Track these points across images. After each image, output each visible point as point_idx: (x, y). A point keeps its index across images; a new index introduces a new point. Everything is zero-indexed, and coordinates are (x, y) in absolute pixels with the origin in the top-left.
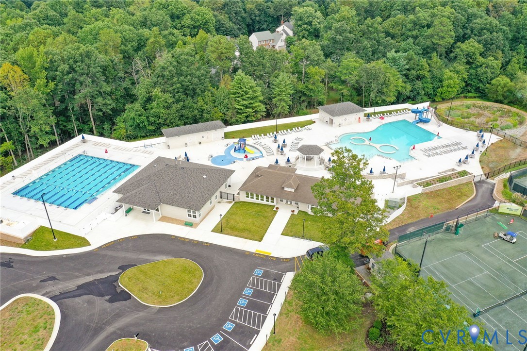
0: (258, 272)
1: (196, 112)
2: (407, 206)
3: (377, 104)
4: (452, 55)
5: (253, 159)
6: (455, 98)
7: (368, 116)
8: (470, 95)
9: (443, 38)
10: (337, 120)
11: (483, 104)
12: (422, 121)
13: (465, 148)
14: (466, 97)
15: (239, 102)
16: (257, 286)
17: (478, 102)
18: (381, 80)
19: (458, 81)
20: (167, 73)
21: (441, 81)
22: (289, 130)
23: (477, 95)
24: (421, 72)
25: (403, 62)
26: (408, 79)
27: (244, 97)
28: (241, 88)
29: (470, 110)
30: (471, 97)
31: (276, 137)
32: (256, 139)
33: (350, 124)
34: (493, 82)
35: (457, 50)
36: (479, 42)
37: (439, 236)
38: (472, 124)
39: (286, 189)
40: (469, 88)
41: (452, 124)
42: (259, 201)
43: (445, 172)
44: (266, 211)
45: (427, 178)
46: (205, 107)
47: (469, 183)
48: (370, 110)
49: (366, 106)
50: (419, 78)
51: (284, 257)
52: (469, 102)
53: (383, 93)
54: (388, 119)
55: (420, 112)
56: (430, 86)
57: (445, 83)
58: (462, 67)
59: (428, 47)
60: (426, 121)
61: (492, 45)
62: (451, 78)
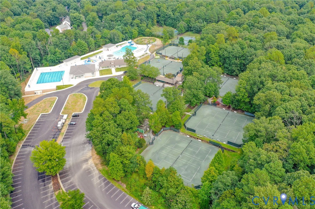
1: (69, 54)
3: (118, 43)
4: (132, 24)
6: (137, 37)
7: (117, 46)
9: (129, 20)
10: (109, 49)
11: (145, 38)
12: (132, 45)
13: (144, 49)
14: (140, 36)
15: (81, 48)
18: (117, 35)
19: (137, 32)
20: (58, 43)
23: (143, 35)
24: (126, 31)
25: (121, 29)
26: (123, 34)
27: (83, 47)
28: (81, 44)
29: (143, 40)
30: (141, 36)
33: (113, 49)
34: (146, 31)
35: (134, 23)
36: (138, 20)
38: (144, 43)
39: (112, 63)
40: (140, 34)
41: (139, 44)
42: (106, 69)
43: (143, 54)
44: (109, 70)
46: (71, 52)
47: (148, 55)
48: (117, 44)
49: (116, 44)
50: (126, 33)
52: (141, 38)
53: (118, 39)
54: (123, 46)
55: (130, 42)
56: (130, 35)
57: (134, 33)
58: (136, 28)
59: (125, 23)
61: (142, 20)
62: (135, 32)
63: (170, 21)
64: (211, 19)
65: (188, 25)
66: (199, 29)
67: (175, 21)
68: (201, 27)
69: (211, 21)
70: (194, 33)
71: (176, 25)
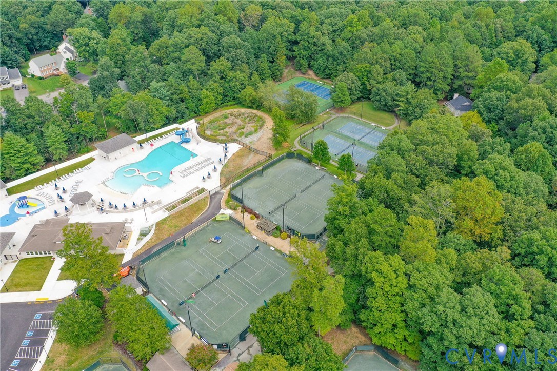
0: (38, 316)
2: (155, 230)
5: (36, 213)
7: (140, 143)
8: (229, 103)
10: (112, 155)
11: (238, 111)
12: (185, 141)
13: (208, 166)
14: (227, 106)
15: (14, 160)
16: (37, 328)
17: (235, 110)
21: (200, 100)
22: (70, 173)
23: (234, 103)
24: (182, 96)
25: (163, 91)
26: (173, 101)
27: (18, 156)
28: (13, 148)
29: (227, 119)
30: (231, 105)
31: (56, 186)
32: (39, 190)
33: (125, 156)
36: (227, 59)
37: (173, 250)
39: (57, 243)
40: (228, 98)
42: (39, 255)
43: (191, 191)
44: (45, 263)
45: (175, 201)
47: (206, 198)
50: (181, 100)
51: (58, 299)
52: (228, 111)
54: (158, 143)
55: (186, 131)
56: (193, 105)
57: (204, 101)
58: (216, 84)
59: (185, 71)
60: (188, 141)
61: (238, 60)
62: (207, 97)
63: (321, 61)
64: (432, 73)
65: (363, 84)
66: (391, 103)
67: (335, 63)
68: (397, 95)
69: (433, 78)
70: (375, 109)
71: (335, 74)
